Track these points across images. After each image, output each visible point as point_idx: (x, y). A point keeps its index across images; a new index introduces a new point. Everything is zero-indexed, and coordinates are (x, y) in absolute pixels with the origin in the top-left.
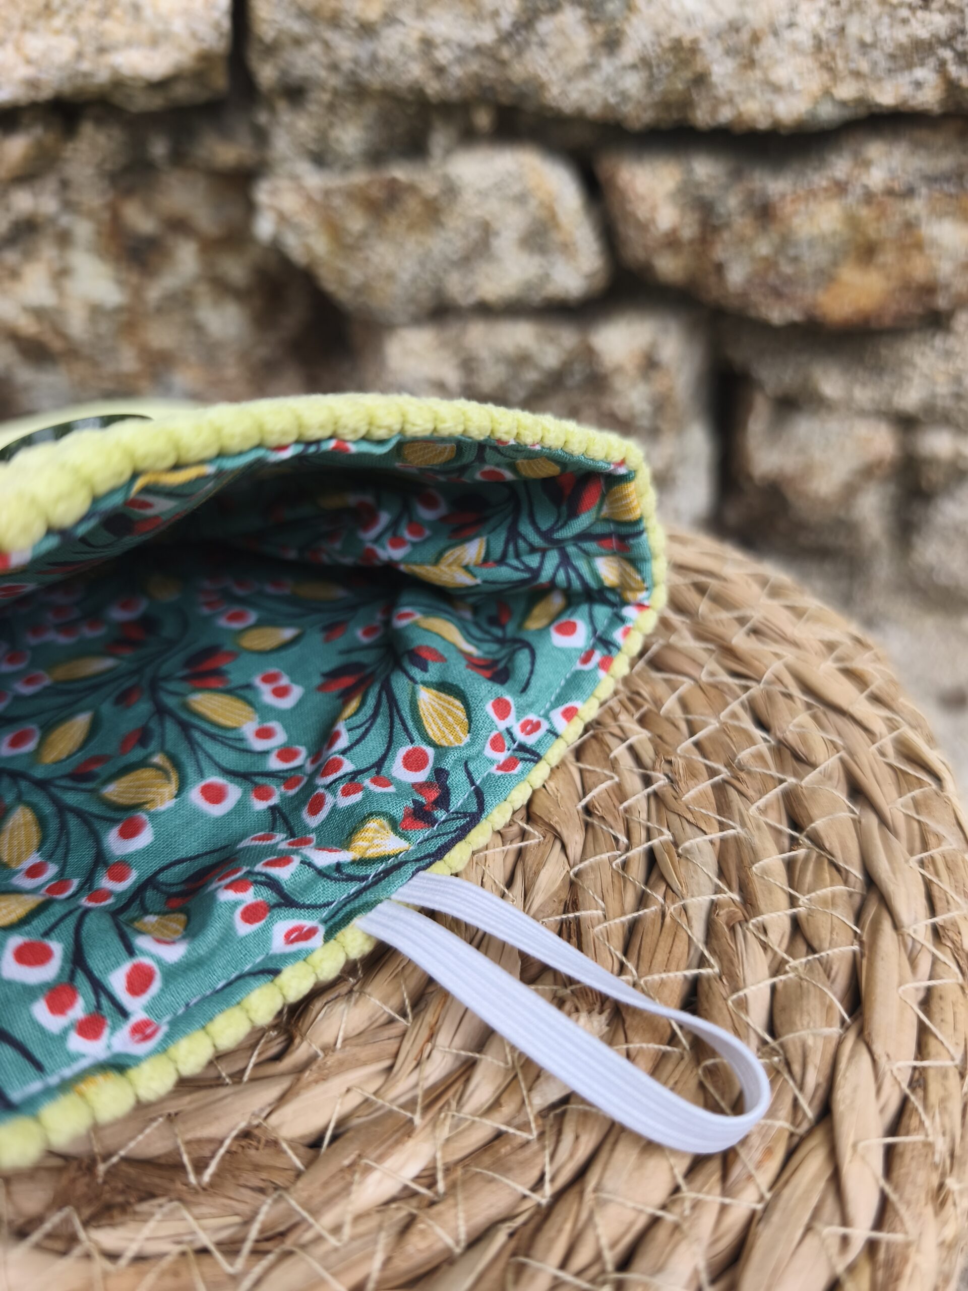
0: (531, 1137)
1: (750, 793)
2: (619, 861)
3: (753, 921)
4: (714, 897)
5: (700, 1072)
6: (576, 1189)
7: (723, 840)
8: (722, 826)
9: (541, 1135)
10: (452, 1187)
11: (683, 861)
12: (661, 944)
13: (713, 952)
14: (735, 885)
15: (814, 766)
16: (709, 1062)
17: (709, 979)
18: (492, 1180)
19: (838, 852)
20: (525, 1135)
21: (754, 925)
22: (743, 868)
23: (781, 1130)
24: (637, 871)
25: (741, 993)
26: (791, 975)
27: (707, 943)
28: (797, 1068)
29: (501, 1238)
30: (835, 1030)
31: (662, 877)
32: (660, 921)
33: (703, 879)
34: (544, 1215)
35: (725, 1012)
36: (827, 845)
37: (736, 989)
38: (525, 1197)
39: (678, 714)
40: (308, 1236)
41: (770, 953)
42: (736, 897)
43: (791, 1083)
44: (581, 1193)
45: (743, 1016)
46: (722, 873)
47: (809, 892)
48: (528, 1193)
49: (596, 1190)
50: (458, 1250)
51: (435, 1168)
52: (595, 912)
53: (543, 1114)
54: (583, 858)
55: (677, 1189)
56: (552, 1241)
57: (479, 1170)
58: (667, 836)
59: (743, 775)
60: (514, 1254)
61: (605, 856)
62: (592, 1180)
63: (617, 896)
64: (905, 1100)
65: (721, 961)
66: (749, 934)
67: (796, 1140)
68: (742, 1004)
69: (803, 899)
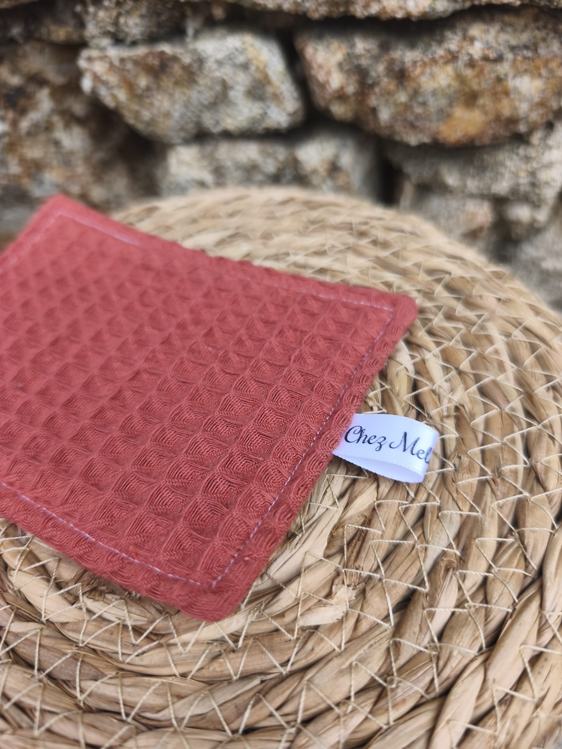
0: (292, 638)
1: (498, 493)
2: (404, 506)
3: (460, 571)
4: (445, 549)
5: (391, 642)
6: (300, 675)
7: (468, 516)
8: (472, 509)
9: (298, 639)
10: (245, 647)
11: (438, 520)
12: (404, 564)
13: (430, 580)
14: (461, 546)
15: (545, 489)
16: (398, 639)
17: (420, 593)
18: (263, 652)
19: (530, 549)
20: (289, 636)
21: (460, 573)
22: (470, 538)
23: (417, 692)
24: (411, 517)
25: (433, 609)
26: (466, 611)
27: (429, 574)
28: (441, 663)
29: (256, 681)
30: (474, 652)
31: (423, 526)
32: (410, 550)
33: (444, 537)
34: (282, 679)
35: (420, 616)
36: (526, 543)
37: (431, 606)
38: (275, 667)
39: (481, 428)
40: (172, 641)
41: (461, 592)
42: (458, 553)
43: (435, 670)
44: (302, 678)
45: (428, 621)
46: (458, 537)
47: (500, 567)
48: (277, 665)
49: (308, 680)
50: (235, 678)
51: (241, 633)
52: (378, 531)
53: (303, 629)
54: (386, 497)
55: (349, 698)
56: (278, 695)
57: (260, 644)
58: (437, 503)
59: (499, 480)
60: (259, 692)
61: (397, 501)
62: (310, 675)
63: (393, 527)
64: (492, 708)
65: (431, 586)
66: (454, 577)
67: (423, 700)
68: (432, 615)
69: (495, 569)
